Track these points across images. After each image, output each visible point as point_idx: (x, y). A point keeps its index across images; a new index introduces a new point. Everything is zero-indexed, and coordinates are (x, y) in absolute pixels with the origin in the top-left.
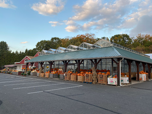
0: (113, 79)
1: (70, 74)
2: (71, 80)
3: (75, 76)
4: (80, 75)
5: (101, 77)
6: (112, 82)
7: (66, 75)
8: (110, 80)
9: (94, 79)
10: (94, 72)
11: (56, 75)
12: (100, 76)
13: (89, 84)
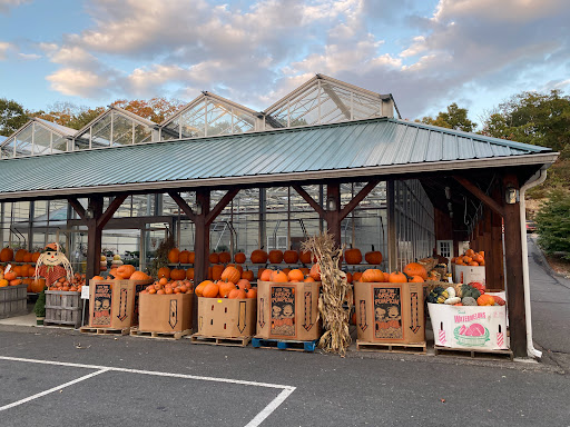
0: (481, 315)
1: (130, 285)
2: (142, 327)
3: (177, 303)
4: (218, 295)
5: (385, 298)
6: (478, 330)
7: (104, 296)
8: (458, 319)
9: (329, 318)
10: (329, 270)
11: (14, 295)
12: (376, 291)
13: (297, 355)
